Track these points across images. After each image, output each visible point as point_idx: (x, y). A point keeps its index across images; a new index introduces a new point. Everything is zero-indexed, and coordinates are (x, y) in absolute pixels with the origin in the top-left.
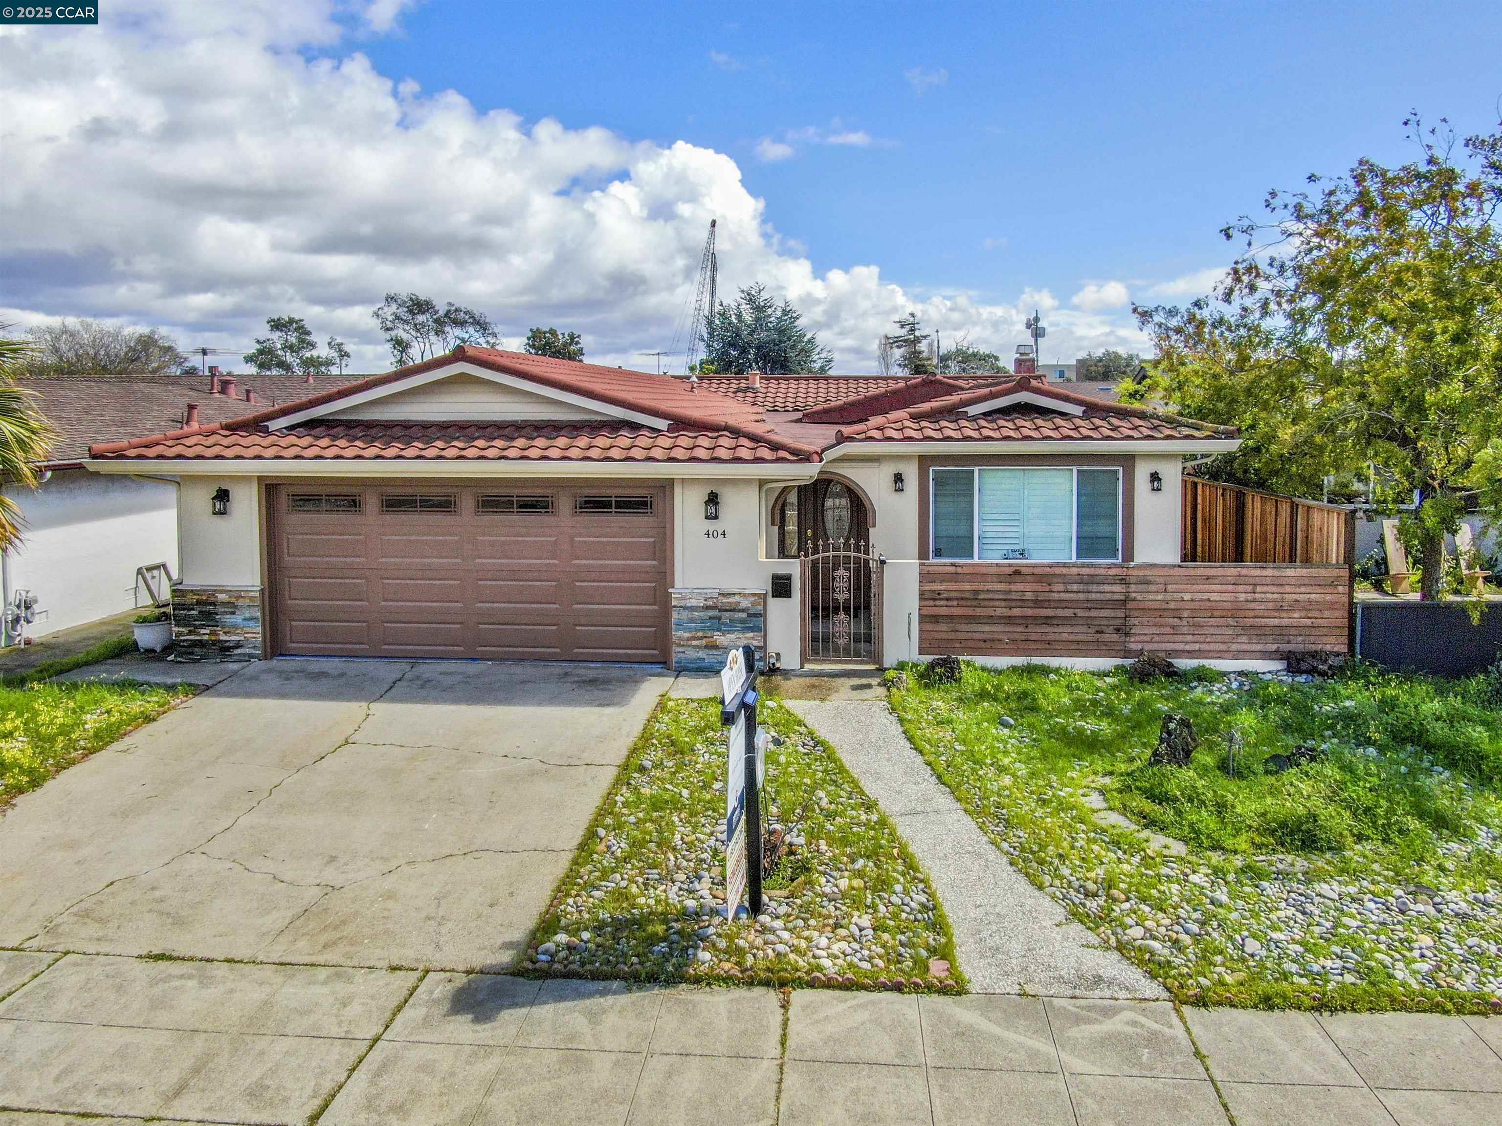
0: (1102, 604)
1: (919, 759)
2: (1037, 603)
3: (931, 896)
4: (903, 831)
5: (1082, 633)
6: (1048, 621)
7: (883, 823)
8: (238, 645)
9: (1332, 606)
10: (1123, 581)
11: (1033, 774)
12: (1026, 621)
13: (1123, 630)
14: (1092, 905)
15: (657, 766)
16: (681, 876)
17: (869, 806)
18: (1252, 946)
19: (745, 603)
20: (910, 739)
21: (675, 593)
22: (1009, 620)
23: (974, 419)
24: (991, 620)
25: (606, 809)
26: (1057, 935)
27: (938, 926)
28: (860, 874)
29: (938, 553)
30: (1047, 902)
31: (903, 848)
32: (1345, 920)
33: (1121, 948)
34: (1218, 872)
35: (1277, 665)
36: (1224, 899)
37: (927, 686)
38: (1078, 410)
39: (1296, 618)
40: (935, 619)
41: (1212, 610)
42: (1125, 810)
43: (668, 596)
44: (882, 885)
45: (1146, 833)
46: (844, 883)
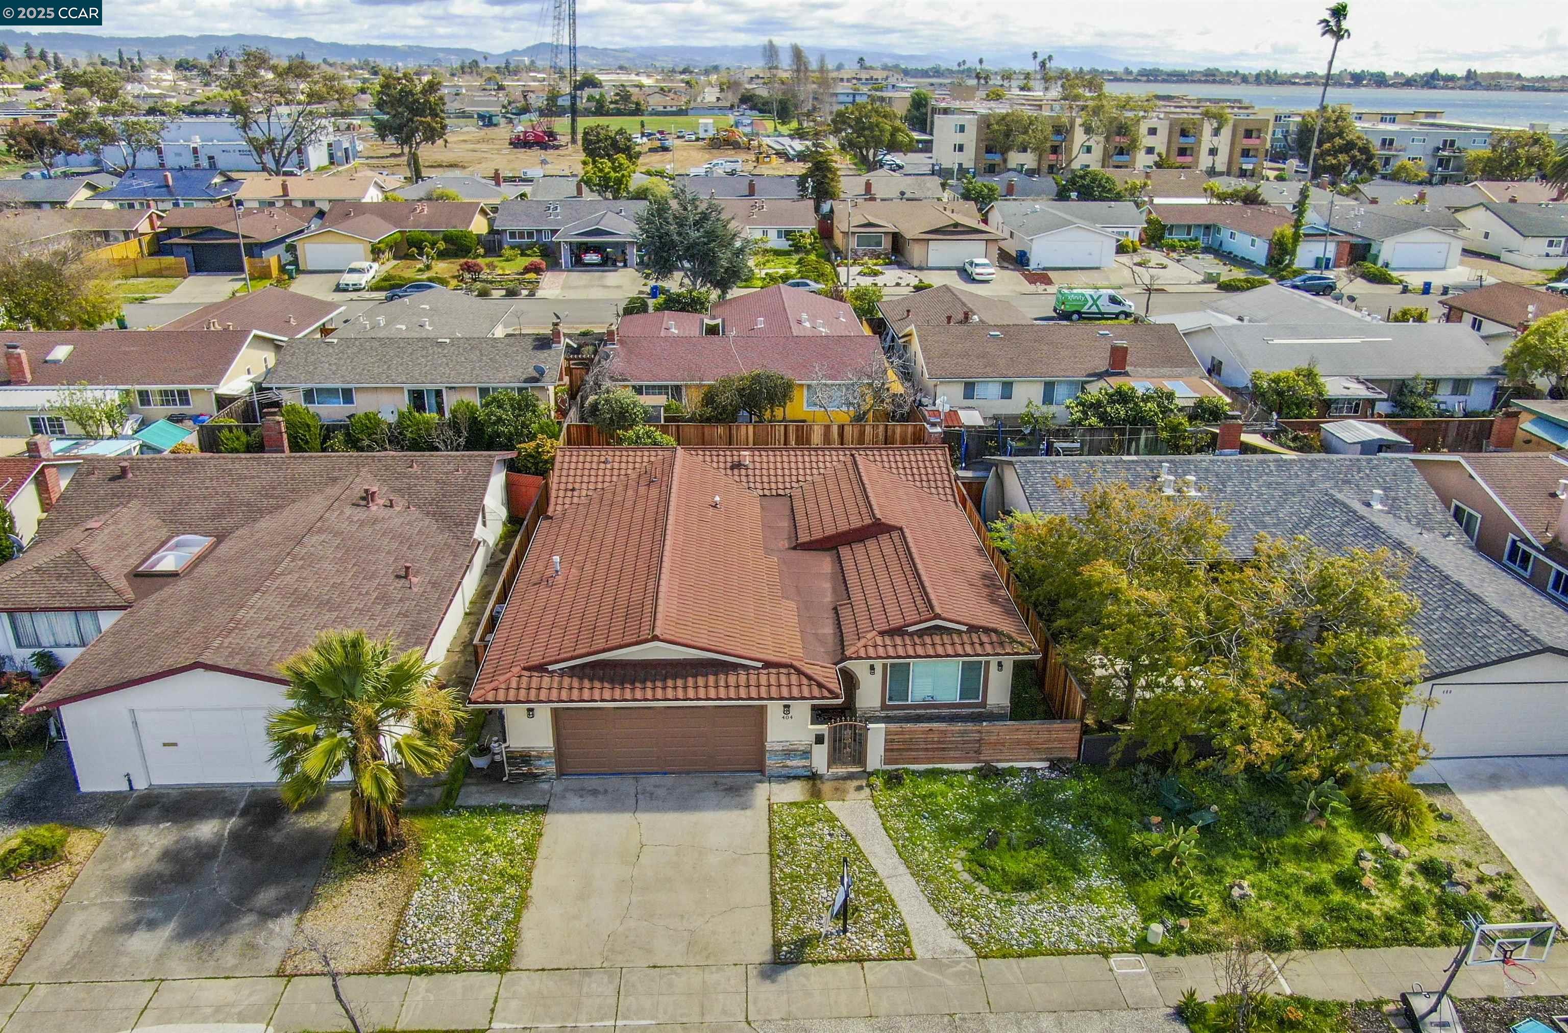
0: (969, 742)
1: (890, 843)
2: (939, 742)
3: (902, 920)
4: (889, 888)
5: (957, 754)
6: (944, 749)
7: (880, 882)
8: (543, 774)
9: (1072, 739)
10: (979, 732)
11: (936, 851)
12: (934, 750)
13: (978, 752)
14: (956, 919)
15: (786, 854)
16: (814, 917)
17: (875, 874)
18: (1004, 935)
19: (802, 748)
20: (885, 829)
21: (768, 746)
22: (927, 750)
23: (911, 635)
24: (917, 750)
25: (773, 881)
26: (943, 933)
27: (905, 933)
28: (877, 911)
29: (890, 699)
30: (940, 919)
31: (889, 896)
32: (1036, 923)
33: (964, 938)
34: (998, 902)
35: (1046, 764)
36: (998, 915)
37: (890, 789)
38: (964, 628)
39: (1056, 745)
40: (892, 750)
41: (1019, 742)
42: (970, 871)
43: (763, 746)
44: (885, 916)
45: (976, 884)
46: (872, 916)
